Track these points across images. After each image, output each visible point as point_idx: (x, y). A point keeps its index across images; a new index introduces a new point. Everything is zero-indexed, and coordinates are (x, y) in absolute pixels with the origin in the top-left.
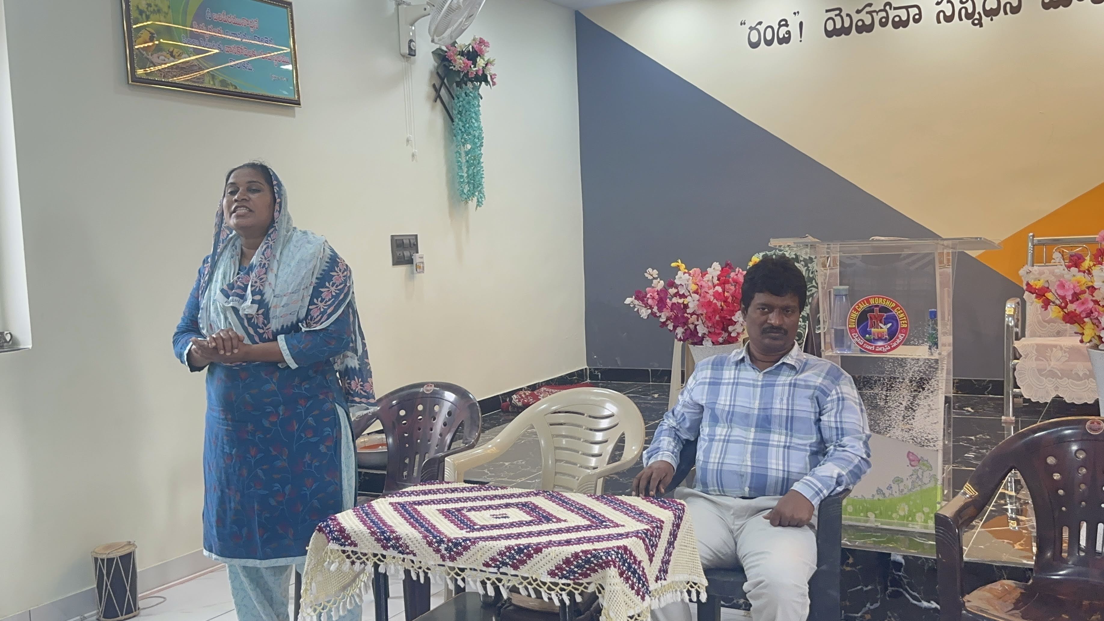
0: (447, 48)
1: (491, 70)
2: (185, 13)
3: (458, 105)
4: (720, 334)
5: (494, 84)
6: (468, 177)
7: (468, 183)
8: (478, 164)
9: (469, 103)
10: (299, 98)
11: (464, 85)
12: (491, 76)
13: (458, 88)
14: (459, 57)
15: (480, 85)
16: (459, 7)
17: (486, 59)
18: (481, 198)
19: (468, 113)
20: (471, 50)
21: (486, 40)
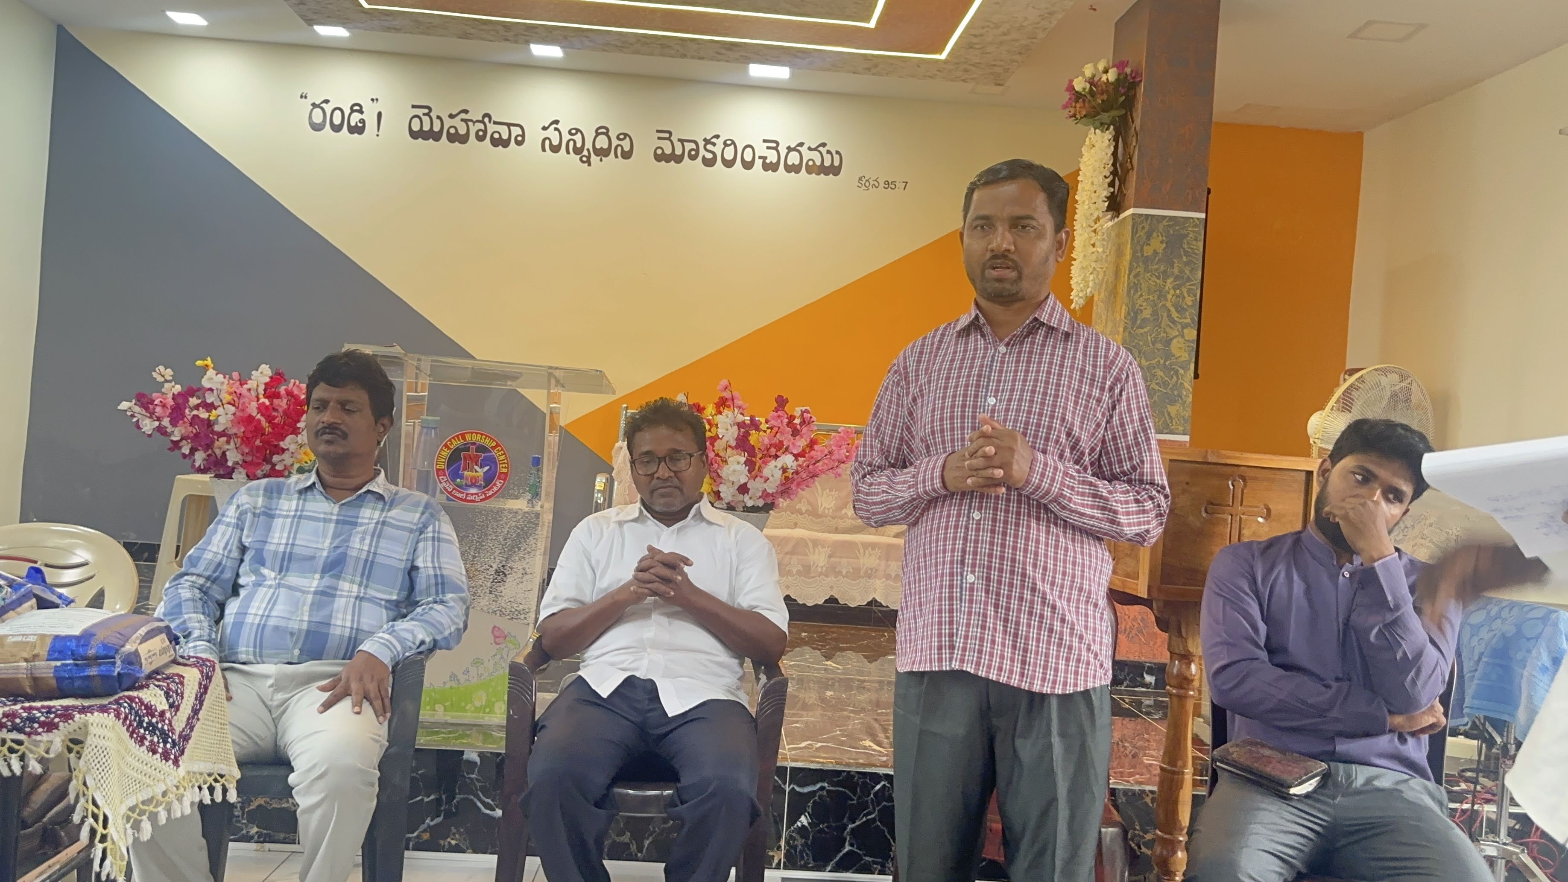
4: (259, 465)
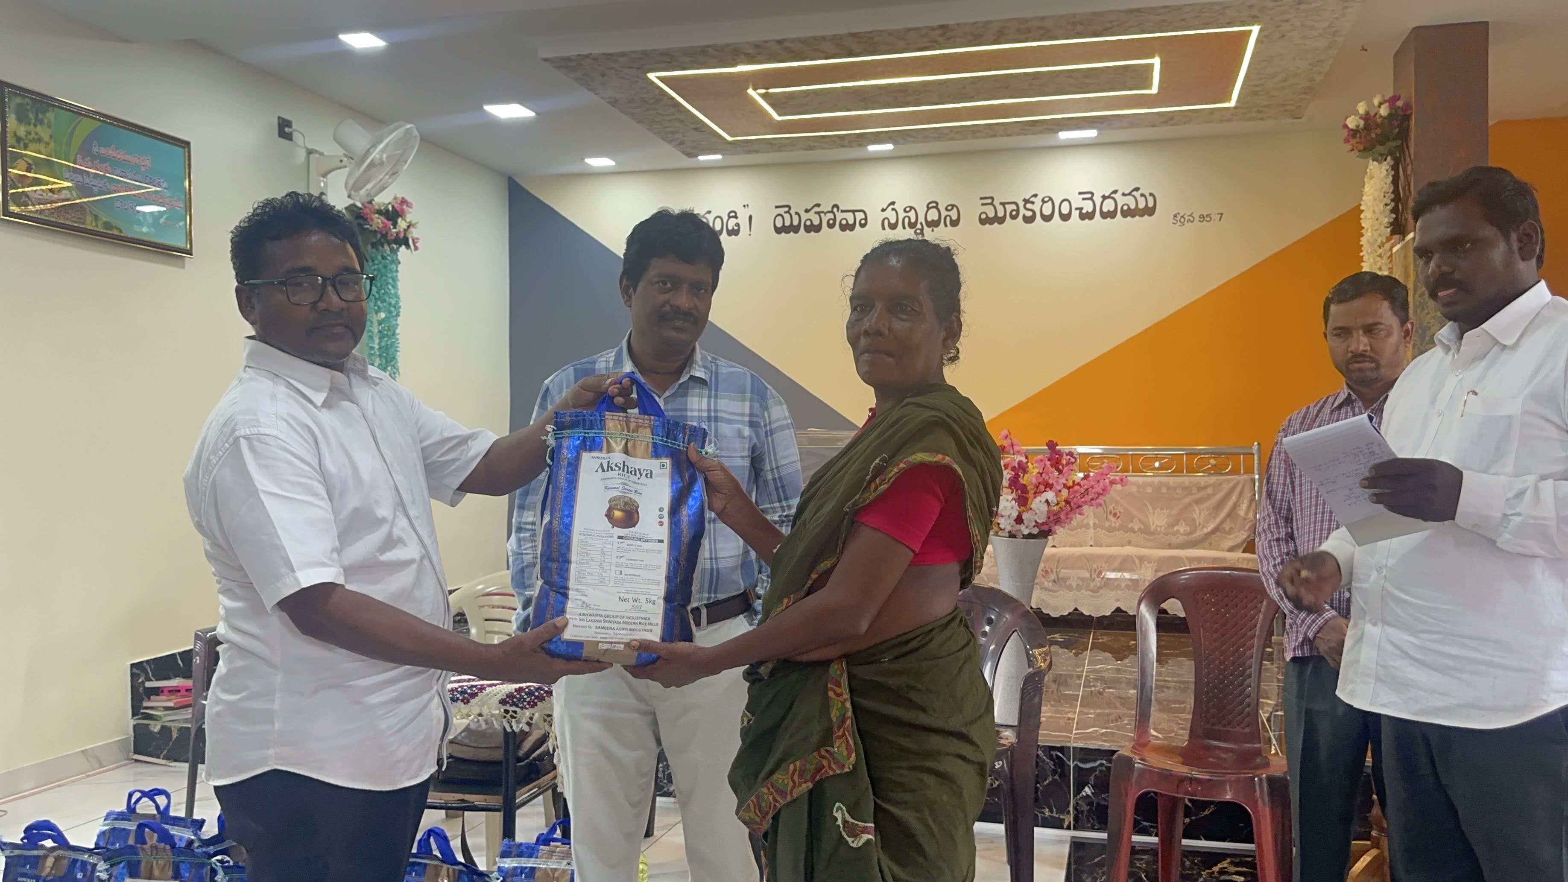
0: (363, 204)
1: (414, 233)
2: (69, 145)
3: (373, 268)
5: (416, 248)
6: (380, 349)
7: (380, 356)
8: (394, 334)
9: (385, 267)
10: (191, 247)
11: (380, 248)
12: (413, 240)
13: (374, 250)
14: (377, 215)
15: (398, 249)
16: (382, 163)
17: (408, 220)
18: (394, 373)
19: (384, 278)
20: (390, 209)
21: (409, 199)
